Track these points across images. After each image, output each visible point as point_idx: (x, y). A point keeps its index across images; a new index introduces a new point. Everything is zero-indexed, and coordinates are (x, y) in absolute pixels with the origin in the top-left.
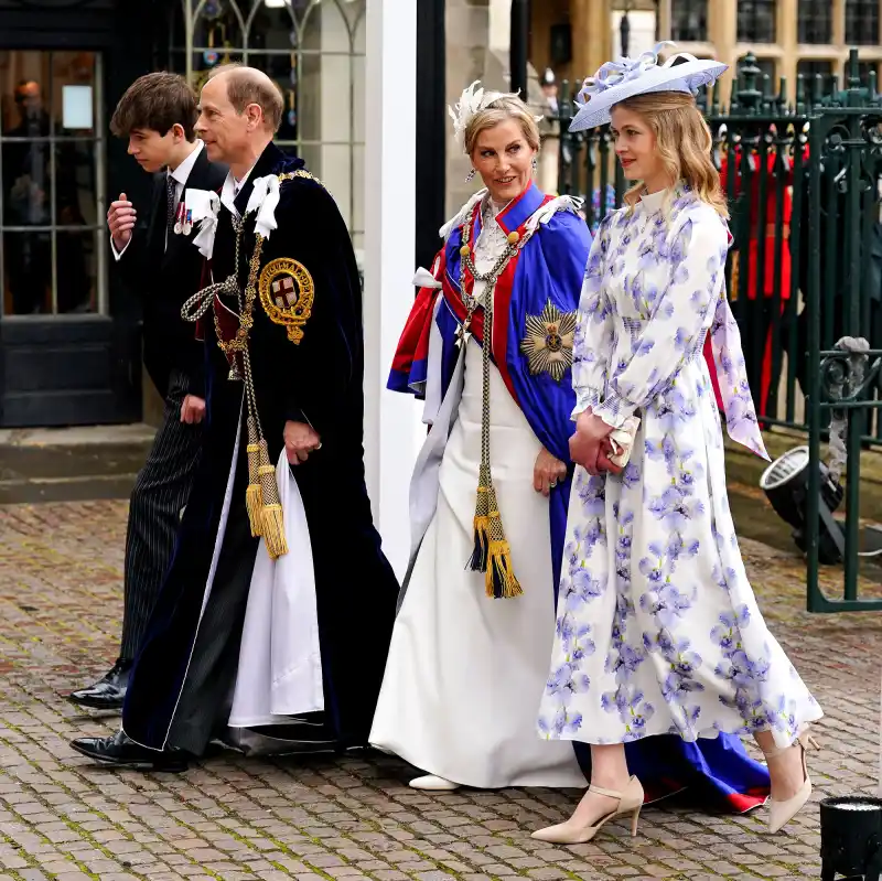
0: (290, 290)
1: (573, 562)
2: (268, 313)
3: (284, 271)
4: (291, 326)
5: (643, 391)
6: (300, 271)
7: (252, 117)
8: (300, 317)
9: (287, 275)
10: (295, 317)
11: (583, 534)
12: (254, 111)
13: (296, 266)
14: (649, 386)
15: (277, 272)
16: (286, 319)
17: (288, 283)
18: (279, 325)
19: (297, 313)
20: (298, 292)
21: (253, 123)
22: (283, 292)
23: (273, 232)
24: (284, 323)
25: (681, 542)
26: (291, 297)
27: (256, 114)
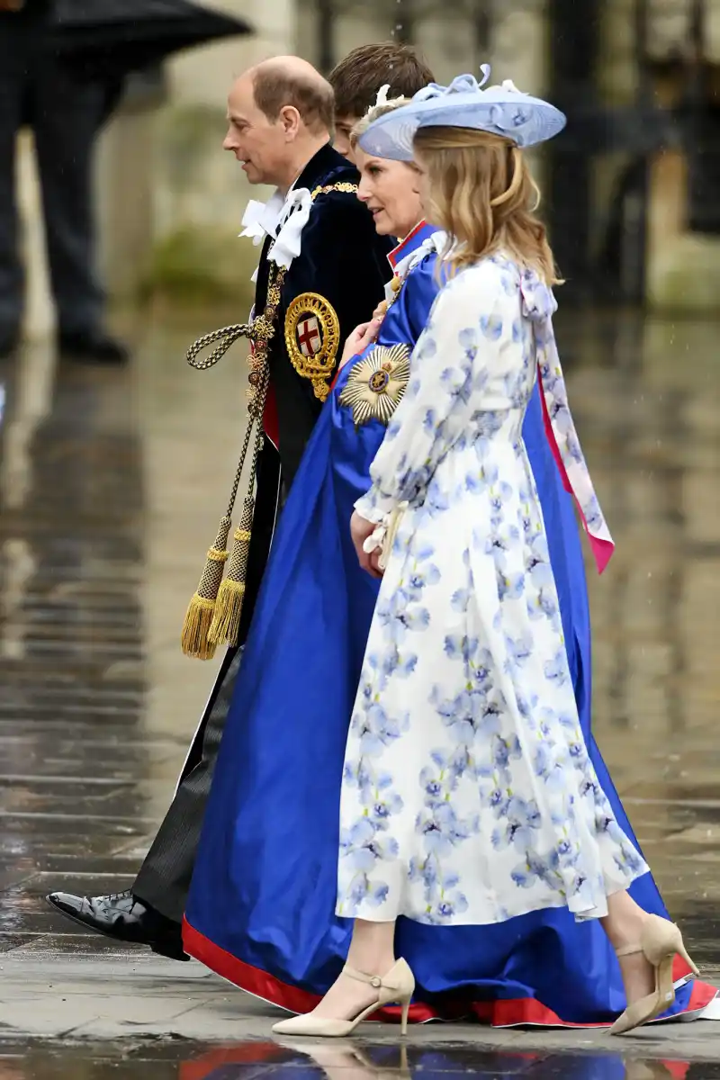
0: (314, 333)
1: (367, 694)
2: (295, 363)
3: (307, 309)
4: (317, 379)
5: (394, 482)
6: (325, 308)
7: (288, 123)
8: (324, 368)
9: (309, 315)
10: (319, 367)
11: (381, 663)
12: (291, 116)
13: (320, 303)
14: (399, 476)
15: (301, 310)
16: (312, 371)
17: (312, 325)
18: (306, 378)
19: (323, 363)
20: (322, 335)
21: (290, 130)
22: (308, 336)
23: (296, 261)
24: (308, 375)
25: (396, 656)
26: (315, 342)
27: (293, 119)
